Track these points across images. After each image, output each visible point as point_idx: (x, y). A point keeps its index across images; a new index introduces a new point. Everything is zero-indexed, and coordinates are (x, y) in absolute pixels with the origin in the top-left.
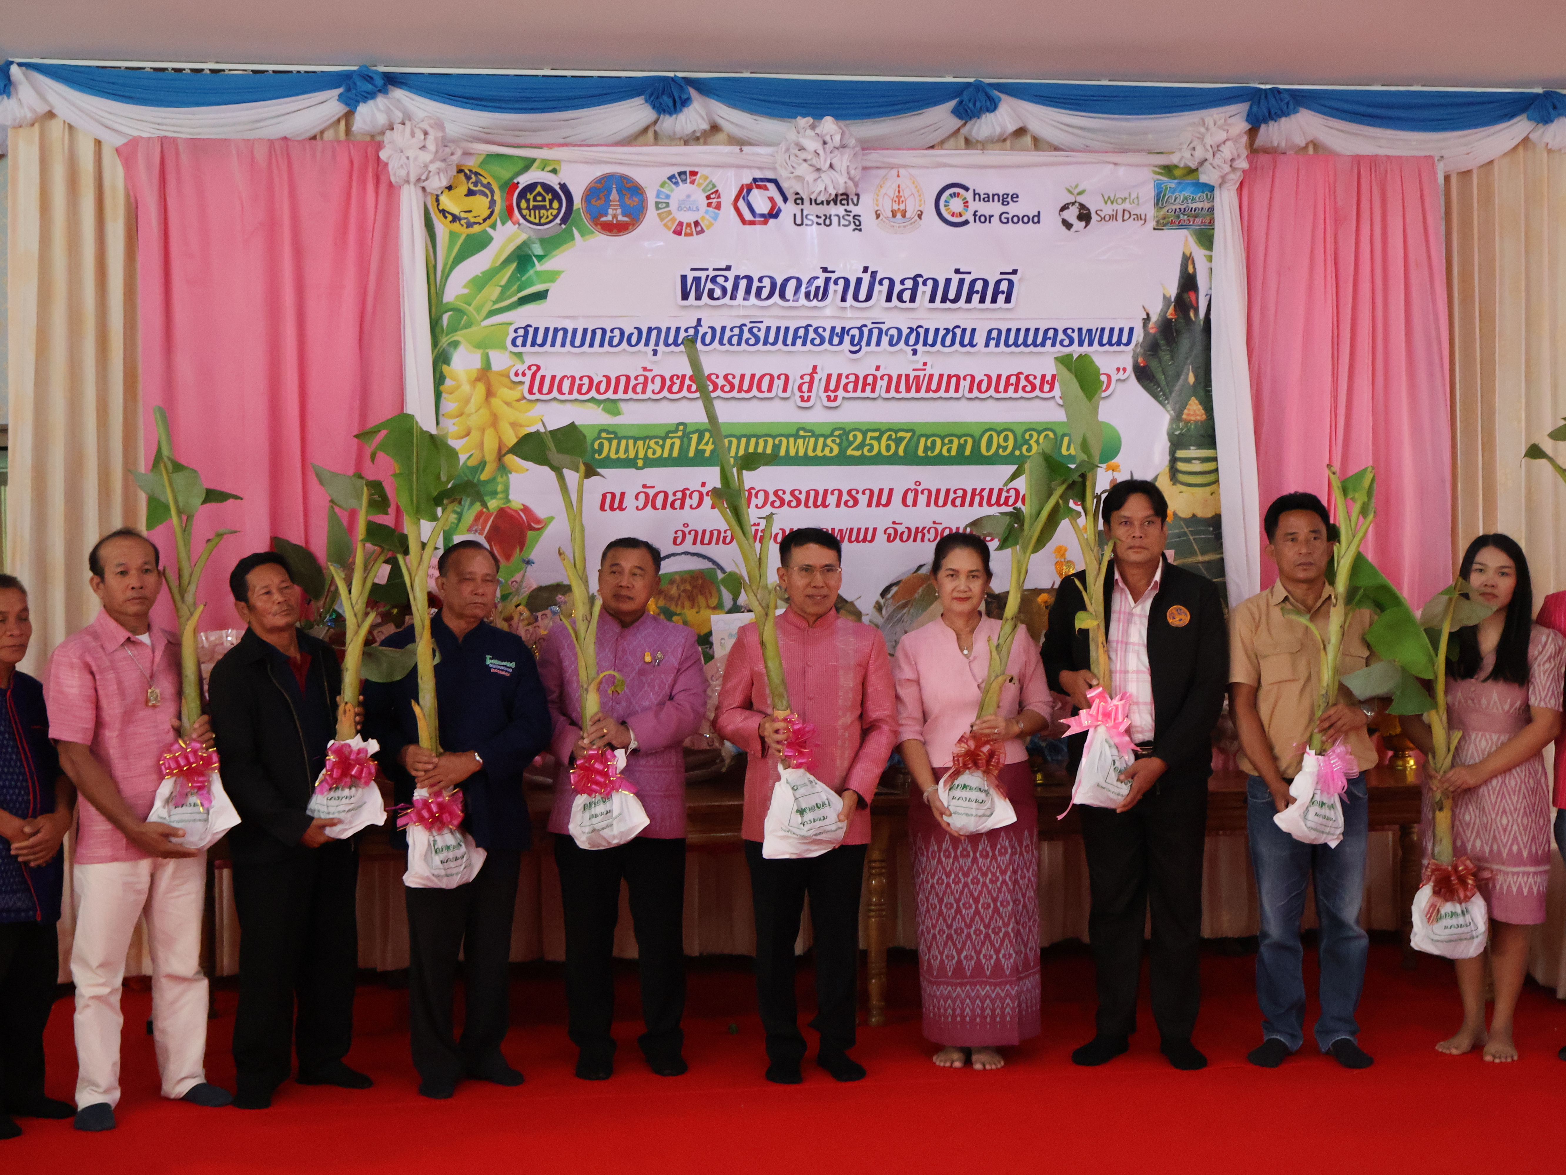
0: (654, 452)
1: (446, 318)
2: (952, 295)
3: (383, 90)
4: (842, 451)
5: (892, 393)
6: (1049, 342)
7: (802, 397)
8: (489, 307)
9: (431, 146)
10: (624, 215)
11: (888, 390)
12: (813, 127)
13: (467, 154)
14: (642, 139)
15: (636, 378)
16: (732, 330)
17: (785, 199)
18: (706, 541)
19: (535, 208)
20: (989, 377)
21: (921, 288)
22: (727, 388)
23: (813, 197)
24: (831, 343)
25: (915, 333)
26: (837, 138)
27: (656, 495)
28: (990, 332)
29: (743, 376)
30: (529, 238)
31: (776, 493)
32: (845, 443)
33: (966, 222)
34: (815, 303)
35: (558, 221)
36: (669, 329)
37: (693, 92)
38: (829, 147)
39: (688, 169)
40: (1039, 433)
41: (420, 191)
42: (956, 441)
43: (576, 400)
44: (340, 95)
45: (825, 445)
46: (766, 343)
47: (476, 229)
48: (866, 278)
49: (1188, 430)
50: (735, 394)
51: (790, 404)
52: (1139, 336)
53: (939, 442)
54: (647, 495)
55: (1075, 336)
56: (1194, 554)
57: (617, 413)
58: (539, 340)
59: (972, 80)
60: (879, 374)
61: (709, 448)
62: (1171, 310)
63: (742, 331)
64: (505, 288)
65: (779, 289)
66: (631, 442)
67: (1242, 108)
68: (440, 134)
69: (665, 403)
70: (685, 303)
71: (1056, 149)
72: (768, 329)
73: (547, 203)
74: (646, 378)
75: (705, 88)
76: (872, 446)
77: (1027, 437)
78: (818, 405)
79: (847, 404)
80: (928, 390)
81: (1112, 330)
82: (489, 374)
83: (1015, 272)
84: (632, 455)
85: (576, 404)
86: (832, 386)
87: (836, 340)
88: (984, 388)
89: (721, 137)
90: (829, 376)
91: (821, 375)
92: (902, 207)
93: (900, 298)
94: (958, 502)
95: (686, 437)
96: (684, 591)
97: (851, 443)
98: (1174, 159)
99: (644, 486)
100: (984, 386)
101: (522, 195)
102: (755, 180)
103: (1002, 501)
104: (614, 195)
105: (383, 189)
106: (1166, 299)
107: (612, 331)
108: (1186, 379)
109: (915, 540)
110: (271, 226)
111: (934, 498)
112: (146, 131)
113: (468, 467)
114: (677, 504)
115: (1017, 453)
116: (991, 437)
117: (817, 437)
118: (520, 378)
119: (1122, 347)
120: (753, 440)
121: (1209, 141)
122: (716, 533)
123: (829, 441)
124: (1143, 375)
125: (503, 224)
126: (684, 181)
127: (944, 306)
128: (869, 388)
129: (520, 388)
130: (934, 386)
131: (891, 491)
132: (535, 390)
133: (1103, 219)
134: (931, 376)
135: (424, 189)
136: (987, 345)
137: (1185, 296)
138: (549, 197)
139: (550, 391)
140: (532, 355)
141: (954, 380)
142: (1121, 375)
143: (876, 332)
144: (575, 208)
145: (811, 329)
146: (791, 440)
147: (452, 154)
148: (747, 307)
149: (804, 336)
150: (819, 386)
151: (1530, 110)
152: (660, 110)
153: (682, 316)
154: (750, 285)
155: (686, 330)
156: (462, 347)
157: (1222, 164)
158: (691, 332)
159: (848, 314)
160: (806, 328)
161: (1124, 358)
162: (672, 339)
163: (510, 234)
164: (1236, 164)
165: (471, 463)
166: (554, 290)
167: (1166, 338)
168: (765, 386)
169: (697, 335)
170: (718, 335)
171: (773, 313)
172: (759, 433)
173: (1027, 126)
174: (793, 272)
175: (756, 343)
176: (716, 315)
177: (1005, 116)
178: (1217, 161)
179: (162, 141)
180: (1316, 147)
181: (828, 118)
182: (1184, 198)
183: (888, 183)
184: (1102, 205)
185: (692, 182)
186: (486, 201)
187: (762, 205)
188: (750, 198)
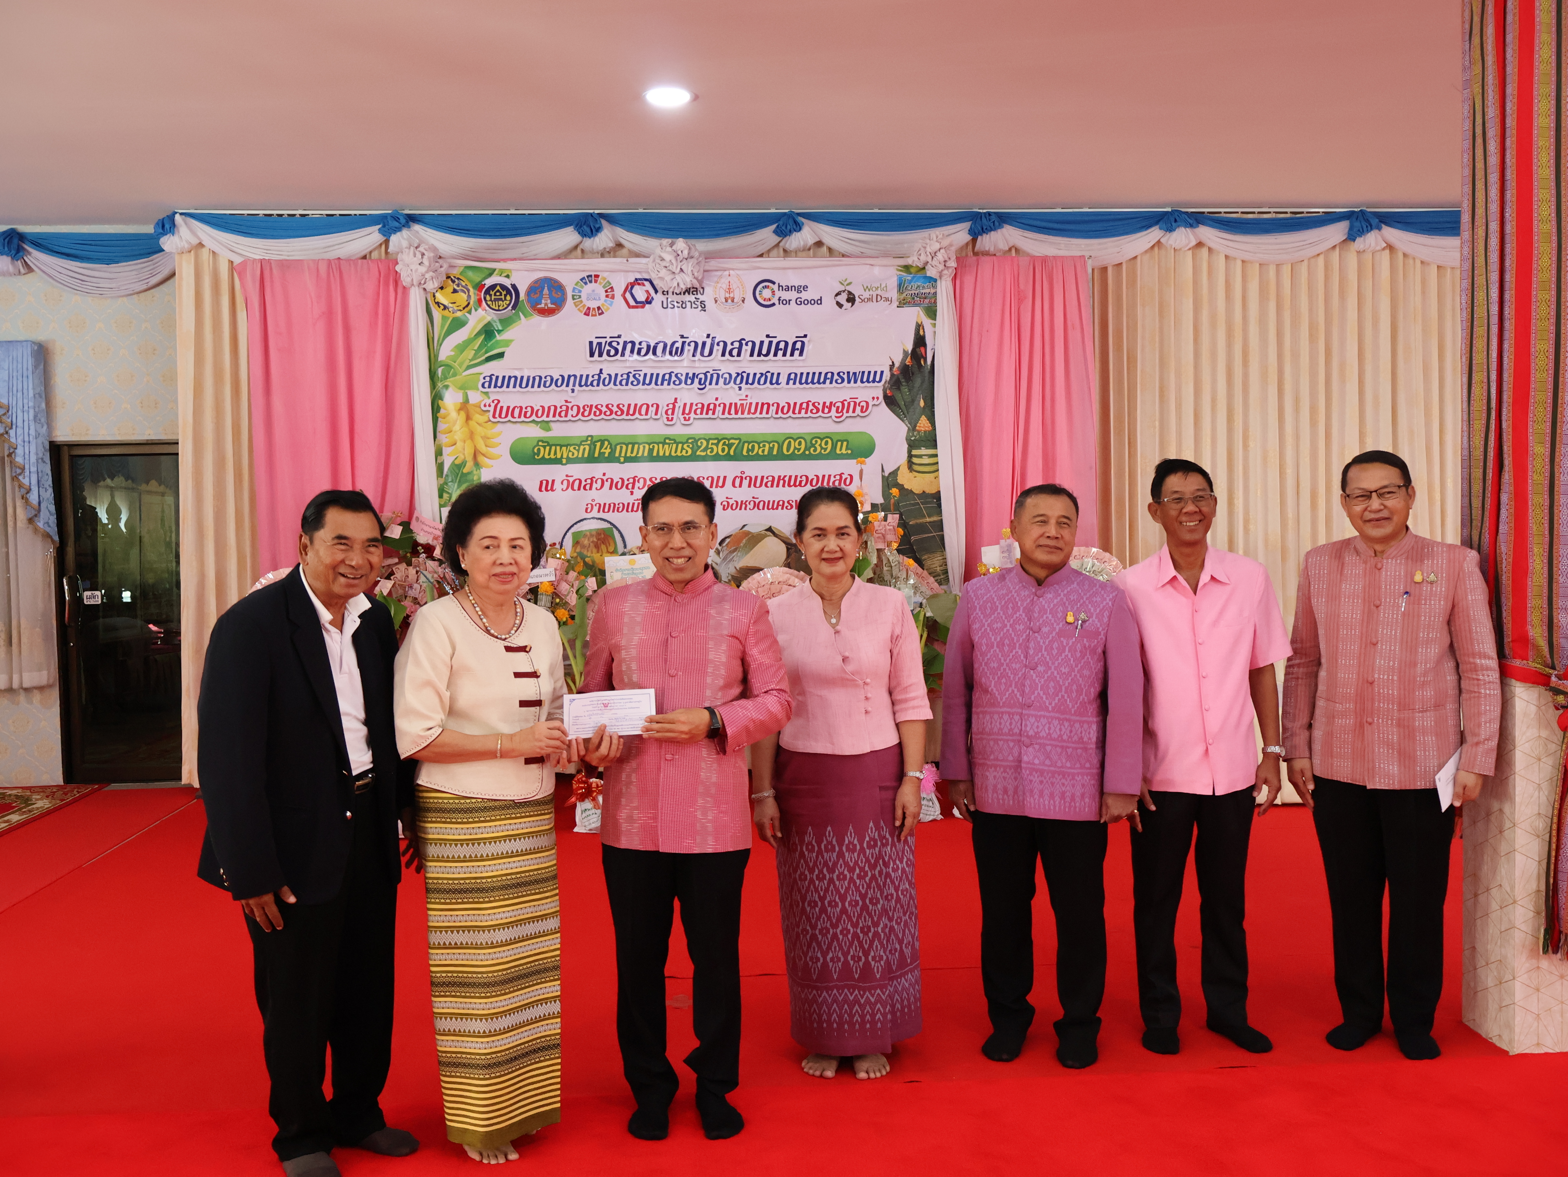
0: (573, 454)
1: (440, 370)
2: (764, 351)
3: (406, 225)
4: (694, 452)
5: (726, 415)
6: (828, 381)
7: (668, 418)
8: (467, 363)
9: (426, 261)
10: (552, 304)
11: (723, 413)
12: (672, 245)
13: (452, 266)
14: (574, 253)
15: (561, 407)
16: (622, 376)
17: (656, 292)
18: (606, 510)
19: (495, 300)
20: (789, 404)
21: (744, 347)
22: (619, 413)
23: (671, 290)
24: (686, 383)
25: (740, 377)
26: (686, 252)
27: (574, 482)
28: (790, 375)
29: (629, 405)
30: (492, 319)
32: (696, 447)
33: (774, 304)
34: (676, 358)
35: (510, 308)
36: (581, 376)
37: (604, 223)
38: (679, 258)
39: (593, 274)
40: (822, 440)
41: (422, 291)
42: (767, 445)
43: (523, 422)
44: (379, 229)
45: (683, 448)
46: (644, 384)
47: (459, 314)
48: (709, 341)
49: (920, 437)
50: (624, 416)
51: (660, 422)
52: (887, 376)
53: (756, 446)
54: (568, 481)
55: (845, 377)
56: (925, 517)
57: (548, 429)
58: (499, 384)
59: (787, 211)
60: (717, 403)
61: (608, 450)
62: (909, 359)
63: (628, 377)
64: (477, 351)
65: (652, 350)
66: (558, 448)
67: (967, 225)
68: (432, 255)
69: (580, 423)
70: (592, 359)
71: (843, 256)
72: (645, 375)
73: (503, 297)
74: (567, 407)
75: (612, 220)
76: (712, 449)
77: (814, 442)
78: (678, 424)
79: (697, 422)
80: (749, 413)
81: (869, 372)
82: (468, 406)
83: (805, 336)
84: (559, 456)
85: (523, 424)
86: (687, 411)
87: (689, 381)
88: (785, 411)
89: (624, 251)
90: (685, 405)
91: (680, 404)
92: (732, 295)
93: (731, 354)
94: (769, 484)
95: (593, 444)
96: (593, 542)
97: (699, 447)
98: (909, 261)
99: (567, 476)
100: (785, 410)
101: (487, 292)
102: (636, 279)
103: (798, 483)
104: (546, 291)
105: (400, 291)
106: (905, 352)
107: (545, 377)
108: (919, 404)
109: (741, 509)
110: (329, 314)
111: (753, 482)
113: (456, 465)
114: (588, 487)
115: (807, 452)
116: (790, 442)
117: (677, 444)
118: (487, 408)
119: (876, 384)
120: (636, 446)
121: (929, 250)
122: (612, 505)
123: (685, 446)
124: (890, 401)
125: (476, 310)
126: (591, 282)
127: (759, 358)
128: (710, 412)
129: (488, 414)
130: (753, 410)
131: (725, 478)
132: (497, 415)
133: (863, 301)
134: (751, 404)
135: (425, 289)
136: (788, 383)
137: (918, 350)
138: (504, 293)
139: (506, 416)
140: (495, 394)
141: (766, 406)
142: (875, 402)
143: (715, 376)
144: (521, 299)
145: (673, 375)
146: (661, 445)
147: (441, 267)
148: (631, 361)
149: (669, 379)
150: (678, 411)
151: (1161, 223)
152: (584, 235)
153: (590, 368)
154: (634, 347)
155: (593, 377)
156: (450, 389)
157: (938, 265)
158: (596, 377)
159: (697, 365)
160: (670, 374)
161: (877, 391)
162: (584, 382)
163: (481, 316)
164: (949, 264)
165: (457, 462)
166: (508, 352)
167: (905, 377)
168: (643, 411)
169: (599, 380)
170: (613, 379)
171: (648, 365)
172: (640, 441)
173: (824, 241)
174: (660, 338)
175: (638, 384)
176: (612, 366)
177: (808, 234)
178: (934, 263)
179: (261, 261)
180: (1017, 250)
181: (681, 239)
182: (917, 286)
183: (723, 280)
184: (862, 292)
185: (596, 282)
186: (465, 296)
187: (641, 295)
188: (633, 291)
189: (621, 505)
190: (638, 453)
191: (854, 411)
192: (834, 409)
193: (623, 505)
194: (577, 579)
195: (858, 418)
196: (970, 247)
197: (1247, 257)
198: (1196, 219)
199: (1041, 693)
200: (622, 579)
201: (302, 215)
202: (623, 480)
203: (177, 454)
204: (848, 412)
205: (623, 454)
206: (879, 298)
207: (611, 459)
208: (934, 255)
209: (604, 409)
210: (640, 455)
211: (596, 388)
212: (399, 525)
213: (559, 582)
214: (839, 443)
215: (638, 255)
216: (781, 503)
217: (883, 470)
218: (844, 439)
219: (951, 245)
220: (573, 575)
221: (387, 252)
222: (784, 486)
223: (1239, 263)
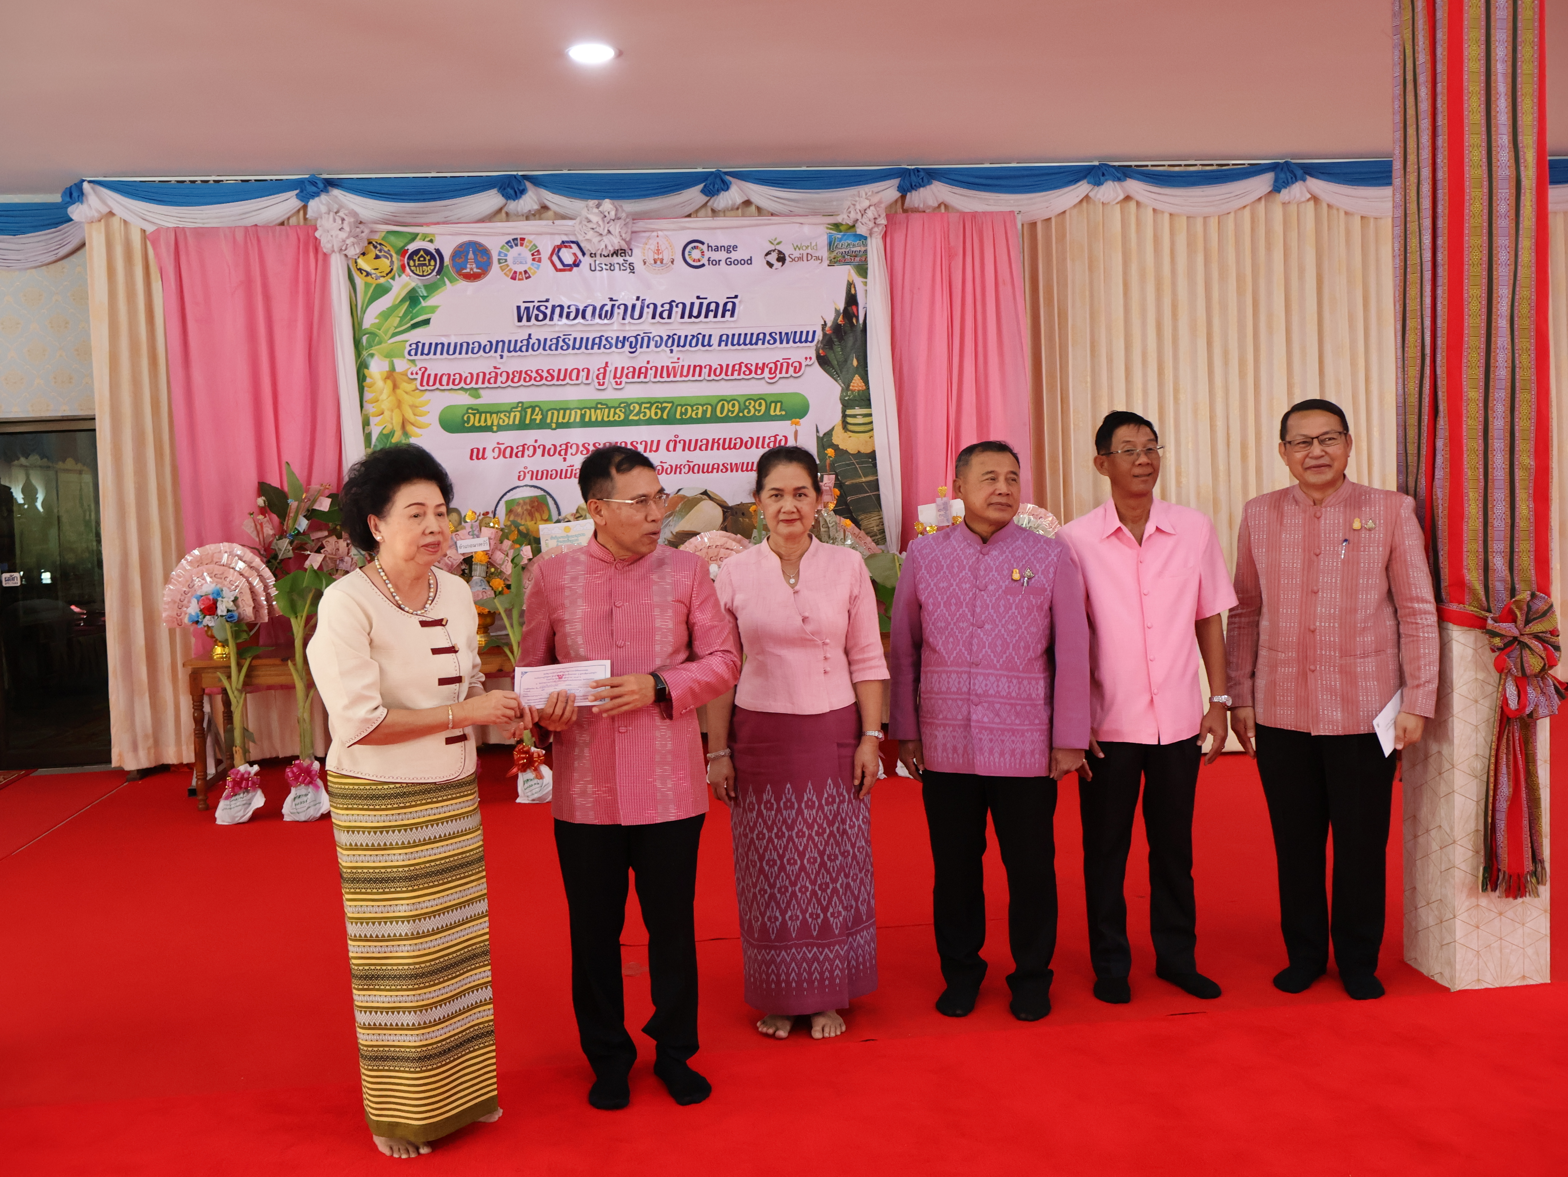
0: (504, 421)
1: (364, 339)
2: (695, 313)
3: (325, 190)
4: (627, 417)
5: (658, 378)
6: (760, 342)
7: (599, 383)
8: (392, 331)
9: (346, 227)
10: (478, 268)
11: (655, 377)
12: (598, 206)
13: (373, 231)
14: (499, 216)
15: (490, 374)
16: (551, 340)
17: (584, 254)
18: (539, 477)
19: (419, 265)
20: (721, 366)
21: (675, 309)
22: (549, 378)
23: (599, 252)
25: (671, 339)
26: (613, 213)
27: (505, 449)
28: (721, 336)
29: (560, 370)
30: (417, 285)
31: (583, 445)
32: (628, 412)
33: (703, 265)
34: (606, 321)
35: (434, 273)
36: (510, 341)
37: (528, 184)
38: (607, 220)
39: (519, 237)
40: (755, 401)
41: (343, 257)
42: (700, 408)
43: (452, 389)
44: (297, 195)
45: (615, 413)
46: (574, 348)
47: (382, 280)
48: (638, 304)
49: (854, 396)
50: (555, 382)
51: (591, 387)
52: (819, 336)
53: (689, 409)
54: (500, 449)
55: (777, 337)
56: (860, 477)
57: (478, 396)
58: (426, 351)
59: (714, 170)
60: (649, 366)
61: (539, 417)
62: (841, 318)
63: (558, 341)
64: (402, 318)
65: (581, 313)
66: (488, 415)
67: (896, 182)
68: (352, 220)
69: (509, 389)
70: (520, 324)
71: (772, 215)
72: (575, 339)
73: (427, 262)
74: (497, 374)
75: (536, 181)
76: (645, 413)
77: (747, 404)
78: (610, 388)
79: (629, 386)
80: (681, 375)
81: (802, 332)
82: (394, 374)
83: (736, 297)
84: (489, 423)
85: (452, 392)
86: (618, 375)
87: (620, 345)
89: (550, 213)
90: (616, 368)
91: (611, 368)
92: (660, 257)
93: (661, 317)
94: (704, 447)
95: (524, 410)
96: (527, 510)
97: (632, 411)
98: (839, 219)
99: (498, 443)
100: (718, 372)
101: (411, 257)
102: (563, 242)
103: (732, 446)
104: (471, 255)
105: (320, 257)
106: (837, 311)
107: (473, 343)
108: (852, 363)
109: (675, 473)
110: (248, 283)
111: (687, 446)
112: (171, 223)
113: (385, 435)
114: (520, 454)
116: (723, 405)
117: (610, 408)
118: (414, 376)
119: (809, 344)
120: (568, 412)
121: (858, 207)
122: (545, 472)
123: (617, 411)
124: (823, 361)
125: (400, 276)
126: (516, 245)
127: (690, 320)
129: (415, 382)
130: (685, 373)
131: (659, 442)
132: (425, 383)
133: (793, 260)
134: (683, 366)
135: (346, 256)
136: (719, 345)
137: (849, 308)
138: (428, 258)
139: (434, 384)
140: (422, 361)
141: (698, 369)
142: (808, 362)
143: (646, 339)
144: (445, 264)
145: (603, 339)
146: (593, 410)
147: (362, 232)
148: (560, 325)
149: (599, 343)
150: (610, 375)
151: (1089, 177)
152: (508, 197)
153: (519, 333)
154: (562, 311)
155: (521, 342)
156: (376, 357)
157: (868, 222)
158: (525, 342)
159: (627, 328)
160: (600, 338)
161: (809, 351)
162: (512, 347)
163: (404, 283)
164: (878, 221)
165: (385, 432)
166: (434, 318)
167: (837, 337)
168: (574, 376)
169: (529, 345)
170: (543, 344)
171: (578, 329)
172: (572, 407)
173: (752, 200)
174: (589, 302)
175: (568, 349)
176: (541, 331)
177: (735, 193)
178: (865, 220)
179: (176, 230)
180: (946, 206)
181: (607, 200)
182: (847, 244)
183: (651, 241)
184: (793, 251)
185: (522, 245)
186: (388, 262)
187: (568, 259)
188: (560, 254)
189: (554, 472)
190: (569, 419)
191: (787, 372)
192: (767, 370)
193: (557, 471)
194: (512, 547)
195: (792, 379)
196: (899, 203)
197: (1173, 210)
198: (1123, 173)
199: (989, 651)
200: (558, 546)
201: (214, 181)
202: (555, 446)
203: (94, 430)
204: (781, 373)
205: (555, 420)
206: (810, 257)
207: (543, 425)
208: (864, 212)
209: (534, 375)
210: (572, 420)
211: (525, 354)
212: (328, 497)
213: (493, 551)
214: (773, 405)
215: (564, 217)
216: (716, 466)
217: (817, 431)
218: (777, 400)
219: (880, 202)
220: (507, 543)
221: (305, 219)
222: (718, 449)
223: (1166, 217)
